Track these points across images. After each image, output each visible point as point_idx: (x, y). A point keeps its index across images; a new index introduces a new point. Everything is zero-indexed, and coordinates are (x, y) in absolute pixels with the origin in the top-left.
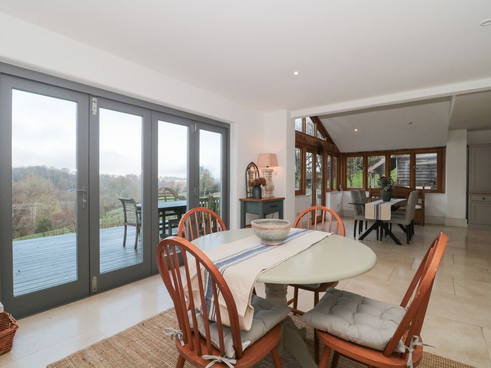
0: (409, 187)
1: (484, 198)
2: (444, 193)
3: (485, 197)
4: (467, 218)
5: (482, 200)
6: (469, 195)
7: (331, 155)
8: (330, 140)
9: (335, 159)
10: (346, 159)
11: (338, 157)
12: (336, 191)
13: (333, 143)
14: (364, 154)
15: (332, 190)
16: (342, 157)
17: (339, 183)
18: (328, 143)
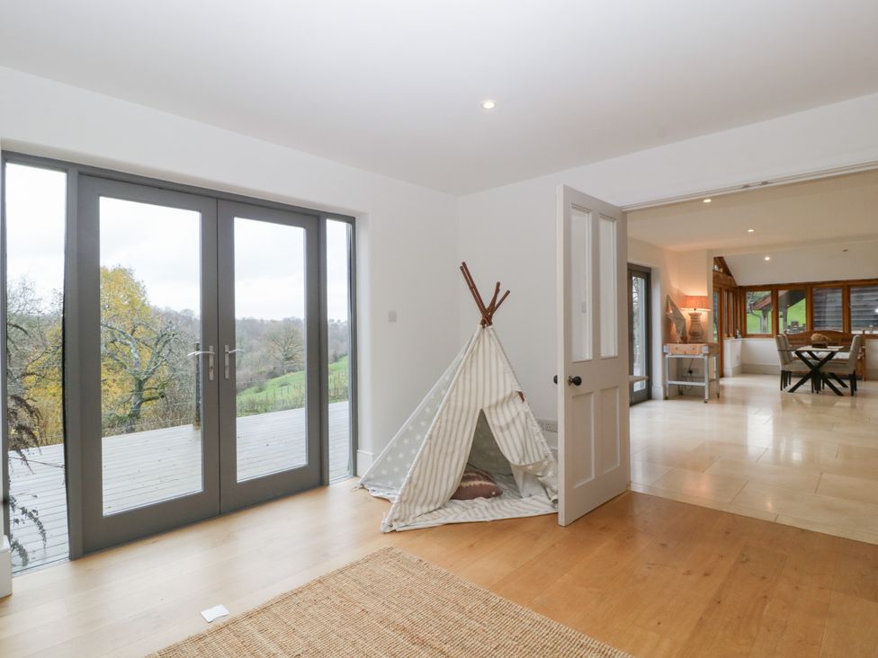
7: (728, 291)
8: (727, 272)
9: (731, 294)
10: (745, 295)
11: (733, 292)
12: (733, 339)
13: (730, 275)
14: (774, 289)
15: (729, 336)
16: (740, 292)
17: (735, 327)
18: (725, 275)
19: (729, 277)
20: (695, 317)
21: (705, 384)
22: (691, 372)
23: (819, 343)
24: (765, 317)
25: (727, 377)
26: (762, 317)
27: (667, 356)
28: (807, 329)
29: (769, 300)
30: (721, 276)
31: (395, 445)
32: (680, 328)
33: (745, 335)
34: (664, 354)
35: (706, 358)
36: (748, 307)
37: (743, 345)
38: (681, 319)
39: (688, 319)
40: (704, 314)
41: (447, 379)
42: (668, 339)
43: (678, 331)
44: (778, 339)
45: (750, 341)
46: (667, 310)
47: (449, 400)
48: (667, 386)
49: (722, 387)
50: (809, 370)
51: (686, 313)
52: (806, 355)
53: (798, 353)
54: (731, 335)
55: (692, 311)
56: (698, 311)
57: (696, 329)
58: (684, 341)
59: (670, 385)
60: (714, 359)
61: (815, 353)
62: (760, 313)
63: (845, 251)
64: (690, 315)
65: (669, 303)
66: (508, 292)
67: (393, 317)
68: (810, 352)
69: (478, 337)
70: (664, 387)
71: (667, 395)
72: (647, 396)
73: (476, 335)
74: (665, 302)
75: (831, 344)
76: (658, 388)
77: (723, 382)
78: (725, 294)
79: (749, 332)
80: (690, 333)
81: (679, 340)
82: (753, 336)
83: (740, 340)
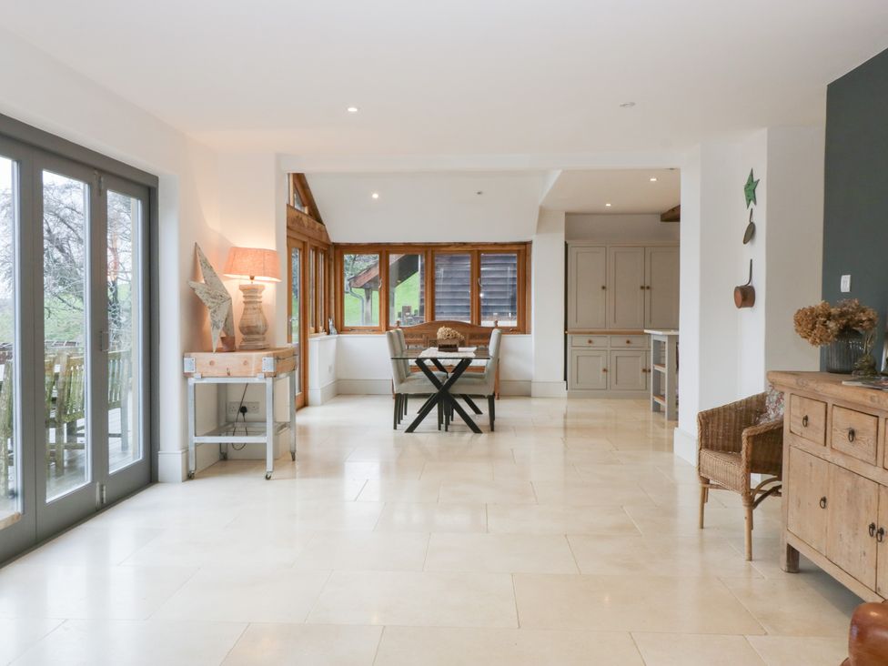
0: (469, 322)
1: (590, 342)
2: (529, 333)
3: (592, 339)
4: (565, 379)
5: (587, 344)
6: (569, 336)
7: (316, 250)
8: (315, 214)
9: (321, 257)
10: (342, 257)
11: (325, 253)
12: (323, 335)
13: (319, 221)
14: (382, 250)
15: (317, 331)
16: (334, 253)
17: (327, 315)
18: (312, 220)
19: (318, 225)
20: (251, 294)
21: (266, 439)
22: (243, 410)
23: (448, 343)
24: (368, 298)
25: (312, 405)
26: (364, 297)
27: (192, 381)
28: (426, 319)
29: (375, 272)
30: (305, 219)
32: (221, 317)
33: (341, 329)
34: (186, 376)
35: (269, 381)
36: (346, 283)
37: (339, 346)
38: (223, 298)
39: (237, 298)
40: (271, 290)
42: (195, 341)
43: (215, 324)
44: (391, 336)
45: (348, 339)
46: (195, 276)
48: (192, 449)
49: (305, 431)
50: (434, 390)
51: (234, 285)
52: (428, 363)
53: (420, 362)
54: (321, 328)
55: (246, 281)
56: (259, 281)
57: (255, 320)
58: (229, 345)
59: (196, 445)
60: (285, 381)
61: (441, 361)
62: (362, 292)
63: (479, 193)
64: (243, 289)
65: (197, 264)
68: (435, 360)
70: (186, 450)
71: (192, 467)
72: (148, 475)
74: (191, 258)
75: (463, 344)
76: (172, 458)
77: (303, 418)
78: (312, 255)
79: (347, 324)
80: (242, 329)
81: (217, 343)
82: (352, 330)
83: (334, 336)
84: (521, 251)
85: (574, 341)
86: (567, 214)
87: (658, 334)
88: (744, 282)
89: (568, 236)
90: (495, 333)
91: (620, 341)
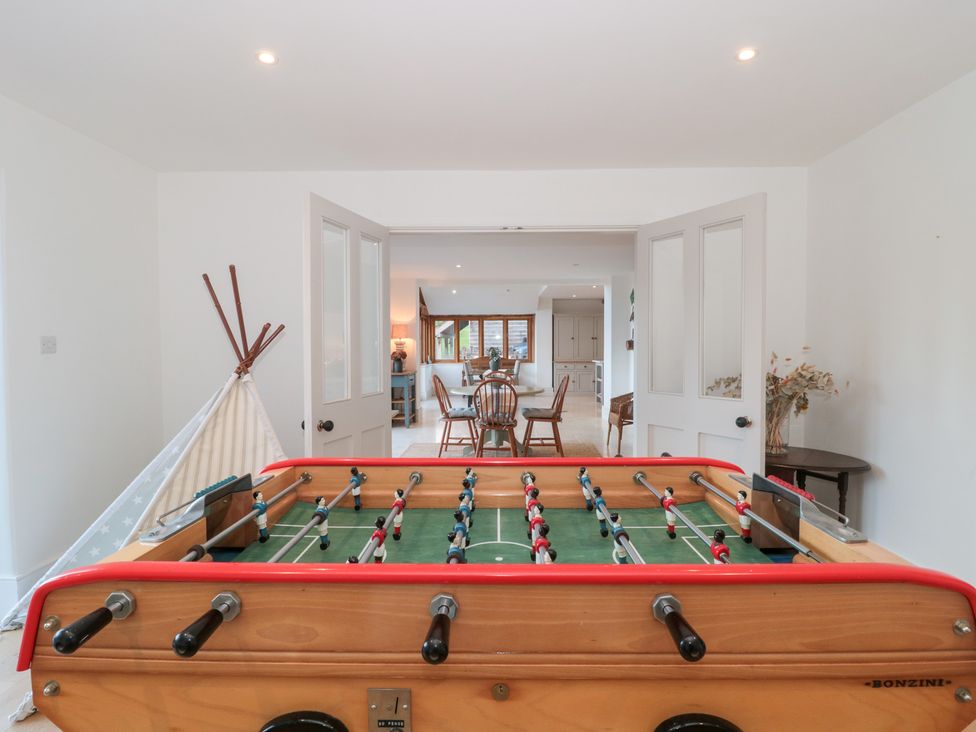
1: (566, 367)
2: (533, 362)
3: (567, 365)
5: (564, 368)
6: (554, 364)
10: (434, 322)
11: (426, 321)
14: (456, 318)
16: (431, 321)
19: (424, 306)
31: (74, 560)
33: (434, 361)
36: (436, 338)
37: (433, 370)
41: (175, 450)
45: (438, 366)
47: (170, 485)
66: (282, 328)
67: (49, 346)
69: (229, 392)
73: (227, 386)
79: (437, 358)
82: (439, 361)
83: (430, 365)
84: (530, 318)
85: (557, 366)
86: (554, 300)
87: (598, 363)
88: (630, 338)
89: (554, 312)
90: (517, 362)
91: (582, 366)
